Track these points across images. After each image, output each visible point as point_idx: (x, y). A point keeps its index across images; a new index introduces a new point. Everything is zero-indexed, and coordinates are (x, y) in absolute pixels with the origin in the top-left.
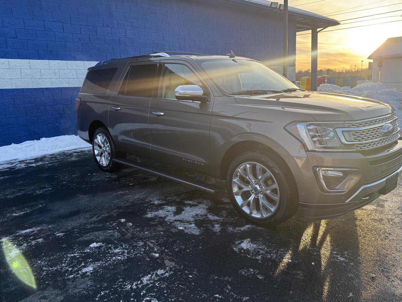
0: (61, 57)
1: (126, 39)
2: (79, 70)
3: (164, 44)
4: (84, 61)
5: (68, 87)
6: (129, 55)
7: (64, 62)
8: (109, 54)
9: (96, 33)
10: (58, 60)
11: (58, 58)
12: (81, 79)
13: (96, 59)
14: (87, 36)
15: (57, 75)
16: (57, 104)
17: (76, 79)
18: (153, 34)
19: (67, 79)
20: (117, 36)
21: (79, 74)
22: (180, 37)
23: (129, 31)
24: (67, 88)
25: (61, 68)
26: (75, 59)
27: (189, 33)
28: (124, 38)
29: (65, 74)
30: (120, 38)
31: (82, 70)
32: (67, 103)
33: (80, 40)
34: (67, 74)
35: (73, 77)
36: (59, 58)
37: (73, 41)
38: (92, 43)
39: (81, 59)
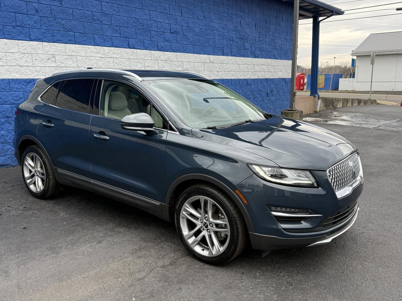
0: (10, 35)
1: (102, 15)
2: (35, 55)
3: (151, 24)
4: (43, 42)
5: (19, 78)
6: (105, 37)
7: (14, 43)
8: (78, 34)
9: (61, 4)
10: (5, 39)
11: (4, 36)
12: (39, 67)
13: (60, 40)
14: (48, 7)
15: (3, 60)
16: (3, 102)
17: (31, 68)
18: (136, 10)
19: (17, 67)
20: (89, 10)
21: (36, 61)
22: (170, 16)
23: (105, 3)
24: (17, 80)
25: (9, 51)
26: (30, 39)
27: (182, 12)
28: (99, 14)
29: (15, 59)
30: (94, 13)
31: (41, 55)
32: (18, 102)
33: (37, 11)
34: (17, 59)
35: (26, 64)
36: (6, 36)
37: (26, 13)
38: (54, 17)
39: (39, 39)
